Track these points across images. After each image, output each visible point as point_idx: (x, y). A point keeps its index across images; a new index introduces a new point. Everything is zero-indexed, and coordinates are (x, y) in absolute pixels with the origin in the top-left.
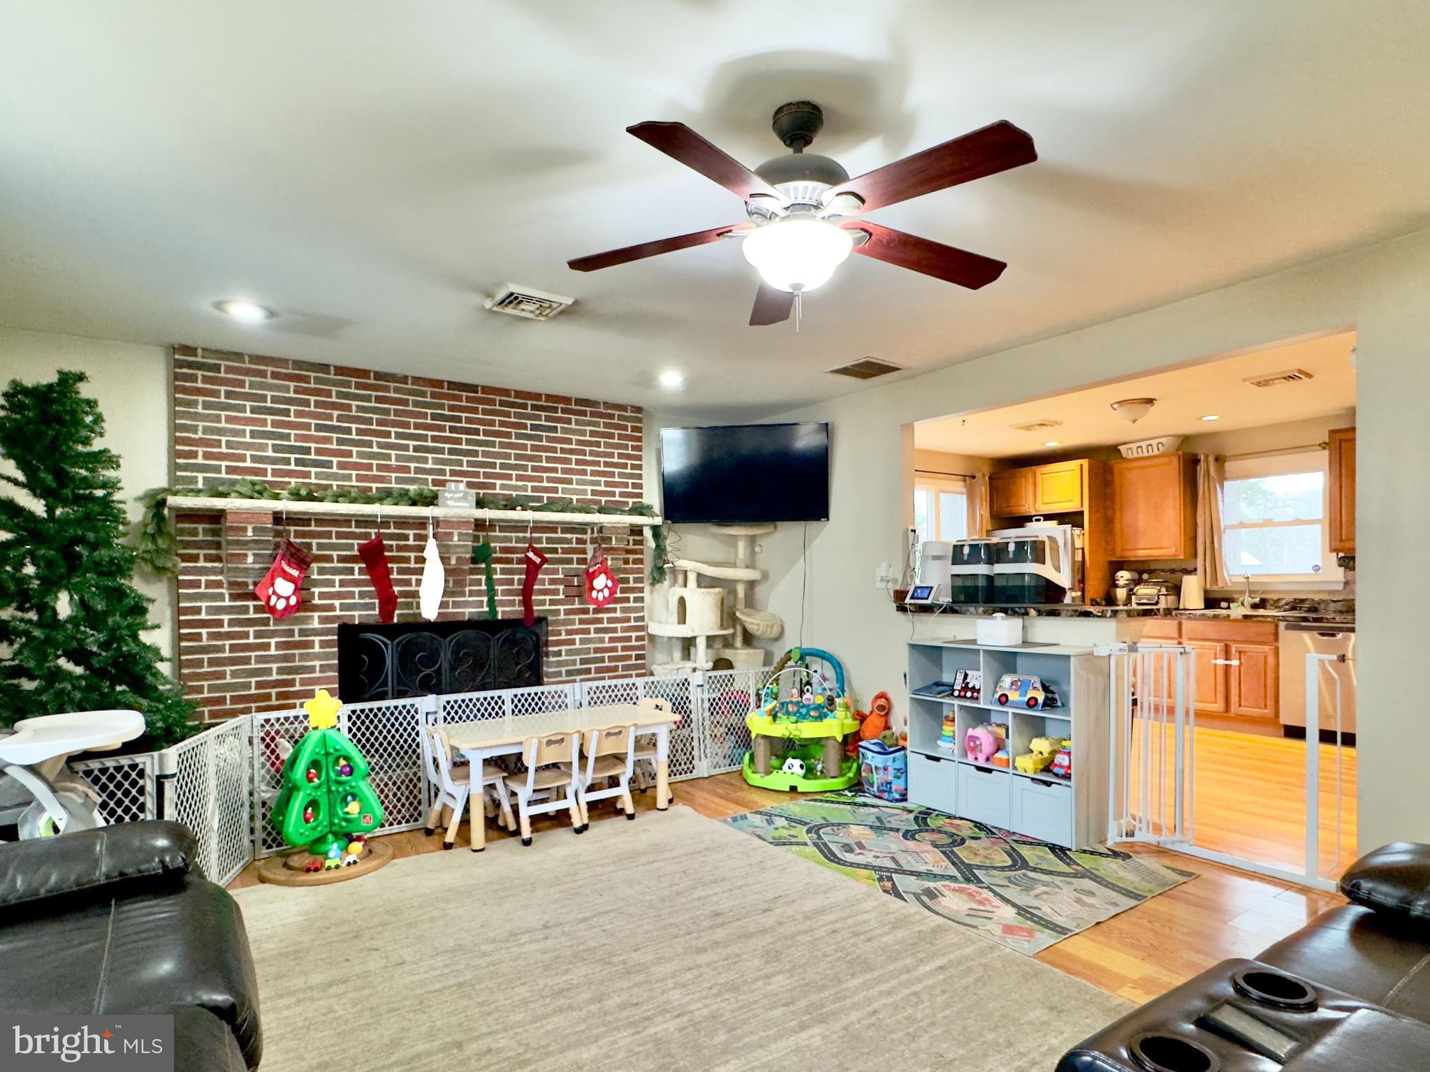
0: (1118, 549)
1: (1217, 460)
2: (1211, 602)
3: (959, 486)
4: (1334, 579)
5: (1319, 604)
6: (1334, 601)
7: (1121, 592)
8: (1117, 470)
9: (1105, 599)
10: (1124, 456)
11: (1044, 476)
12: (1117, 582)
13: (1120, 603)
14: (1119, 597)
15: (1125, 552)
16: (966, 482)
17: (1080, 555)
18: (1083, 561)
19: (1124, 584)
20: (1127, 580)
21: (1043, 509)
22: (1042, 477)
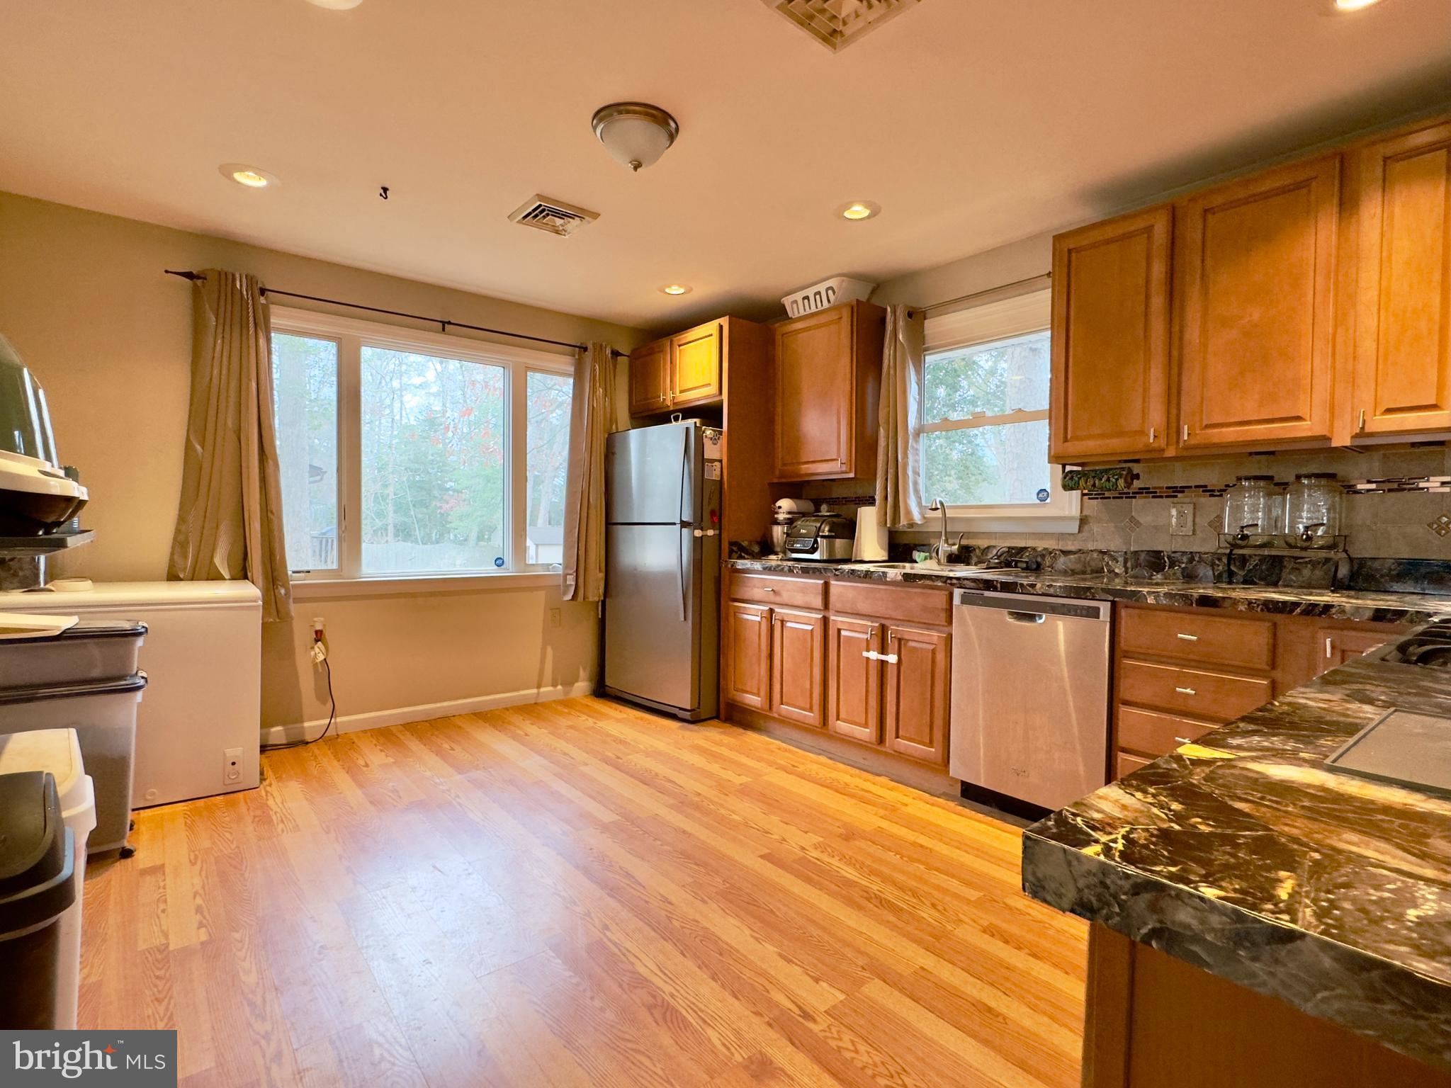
0: (779, 464)
1: (910, 315)
2: (900, 549)
3: (566, 363)
4: (1066, 513)
5: (1043, 556)
6: (1065, 553)
7: (778, 532)
8: (780, 337)
9: (758, 543)
10: (790, 315)
11: (681, 348)
12: (776, 516)
13: (778, 549)
14: (775, 540)
15: (786, 468)
16: (574, 356)
17: (718, 472)
18: (721, 481)
19: (785, 519)
20: (789, 513)
21: (680, 400)
22: (680, 350)
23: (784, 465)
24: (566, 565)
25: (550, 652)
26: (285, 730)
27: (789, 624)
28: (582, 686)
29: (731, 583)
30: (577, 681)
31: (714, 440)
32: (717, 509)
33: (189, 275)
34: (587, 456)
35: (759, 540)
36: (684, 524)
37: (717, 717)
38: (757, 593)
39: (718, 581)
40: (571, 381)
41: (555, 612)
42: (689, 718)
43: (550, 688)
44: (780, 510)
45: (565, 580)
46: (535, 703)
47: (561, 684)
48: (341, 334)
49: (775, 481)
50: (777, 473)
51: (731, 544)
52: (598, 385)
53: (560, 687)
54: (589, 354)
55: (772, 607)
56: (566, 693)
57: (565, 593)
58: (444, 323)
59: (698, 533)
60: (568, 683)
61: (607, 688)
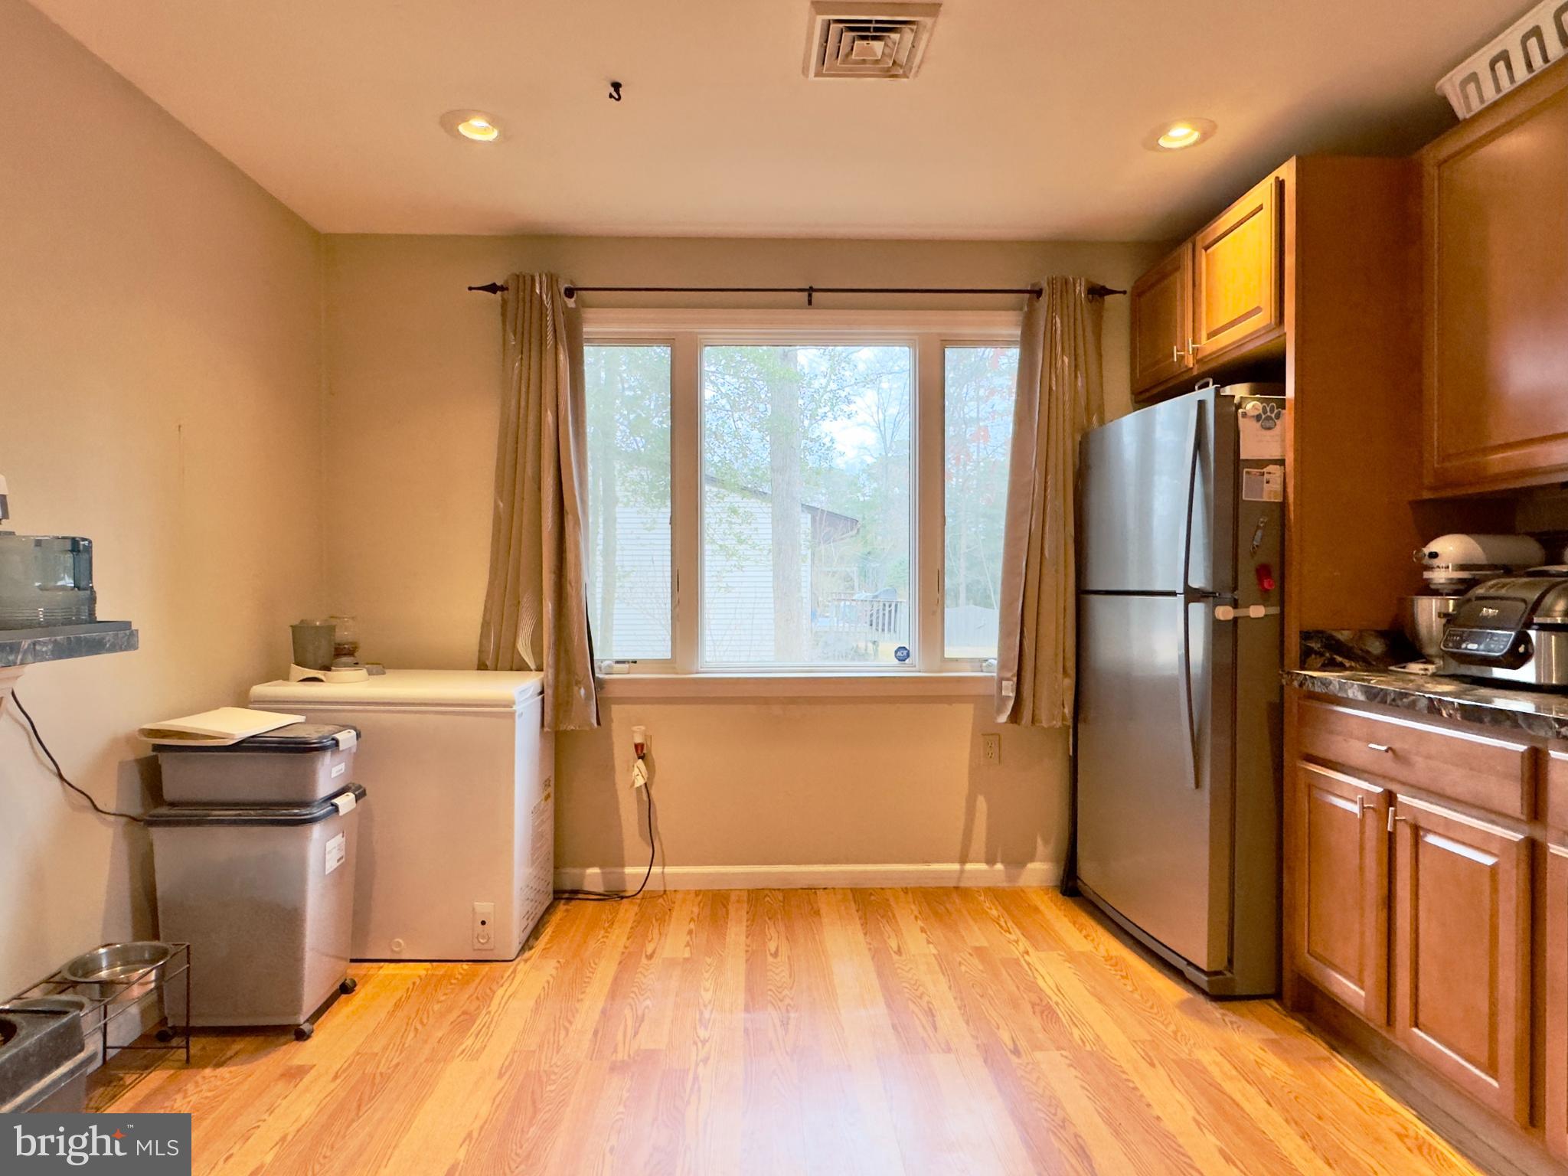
3: (1009, 323)
7: (1429, 612)
8: (1434, 172)
9: (1381, 634)
10: (1461, 113)
11: (1209, 251)
12: (1427, 575)
13: (1431, 650)
14: (1423, 630)
15: (1447, 464)
16: (1021, 309)
17: (1276, 486)
18: (1283, 506)
19: (1451, 581)
20: (1462, 567)
21: (1208, 351)
22: (1207, 256)
23: (1446, 457)
24: (1003, 665)
25: (981, 804)
26: (603, 873)
27: (1431, 839)
28: (1040, 871)
29: (1302, 720)
30: (1032, 859)
31: (1266, 421)
32: (1274, 561)
33: (492, 288)
34: (1038, 477)
35: (1384, 627)
36: (1192, 595)
37: (1277, 996)
38: (1355, 750)
39: (1277, 714)
40: (1014, 353)
41: (988, 740)
42: (1205, 986)
43: (983, 866)
44: (1436, 562)
45: (1000, 688)
46: (957, 888)
47: (1002, 862)
48: (673, 333)
49: (1427, 495)
50: (1428, 480)
51: (1306, 636)
52: (1059, 349)
53: (999, 866)
54: (1044, 299)
55: (1393, 787)
56: (1011, 878)
57: (999, 711)
58: (811, 290)
59: (1225, 613)
60: (1017, 861)
61: (1078, 881)
